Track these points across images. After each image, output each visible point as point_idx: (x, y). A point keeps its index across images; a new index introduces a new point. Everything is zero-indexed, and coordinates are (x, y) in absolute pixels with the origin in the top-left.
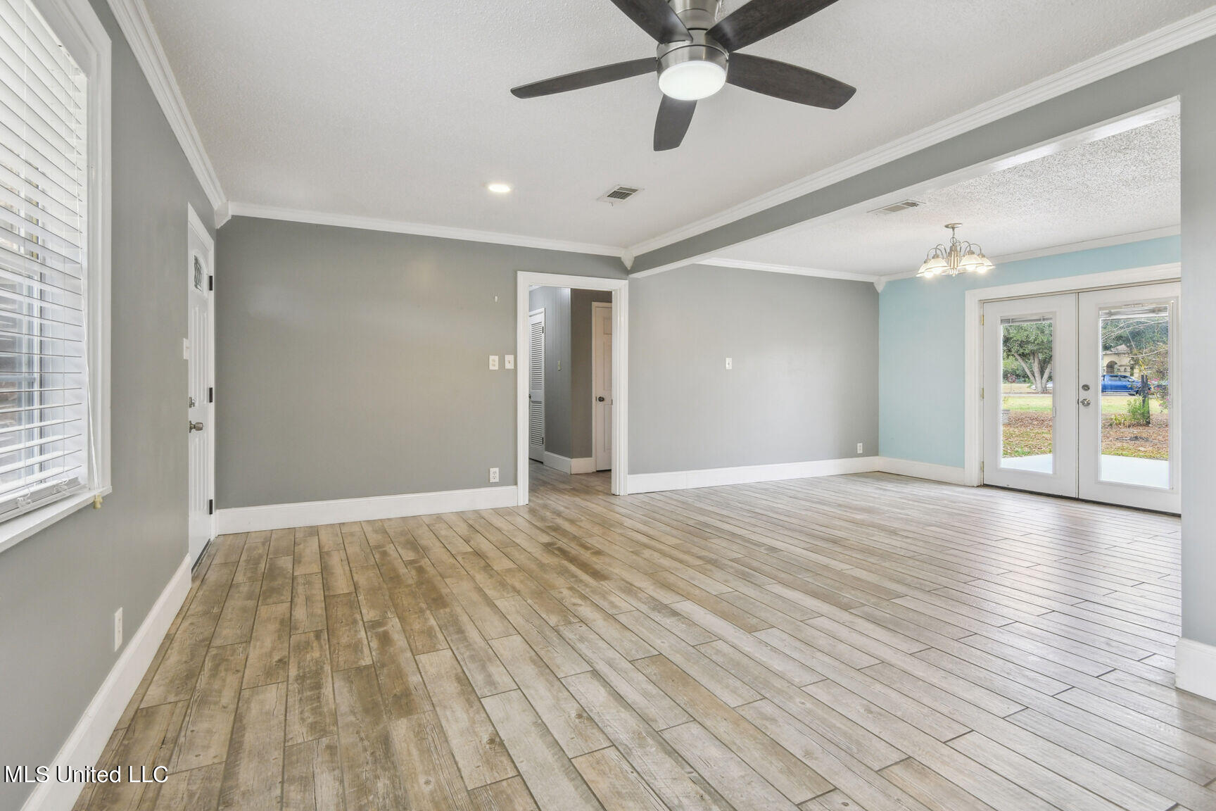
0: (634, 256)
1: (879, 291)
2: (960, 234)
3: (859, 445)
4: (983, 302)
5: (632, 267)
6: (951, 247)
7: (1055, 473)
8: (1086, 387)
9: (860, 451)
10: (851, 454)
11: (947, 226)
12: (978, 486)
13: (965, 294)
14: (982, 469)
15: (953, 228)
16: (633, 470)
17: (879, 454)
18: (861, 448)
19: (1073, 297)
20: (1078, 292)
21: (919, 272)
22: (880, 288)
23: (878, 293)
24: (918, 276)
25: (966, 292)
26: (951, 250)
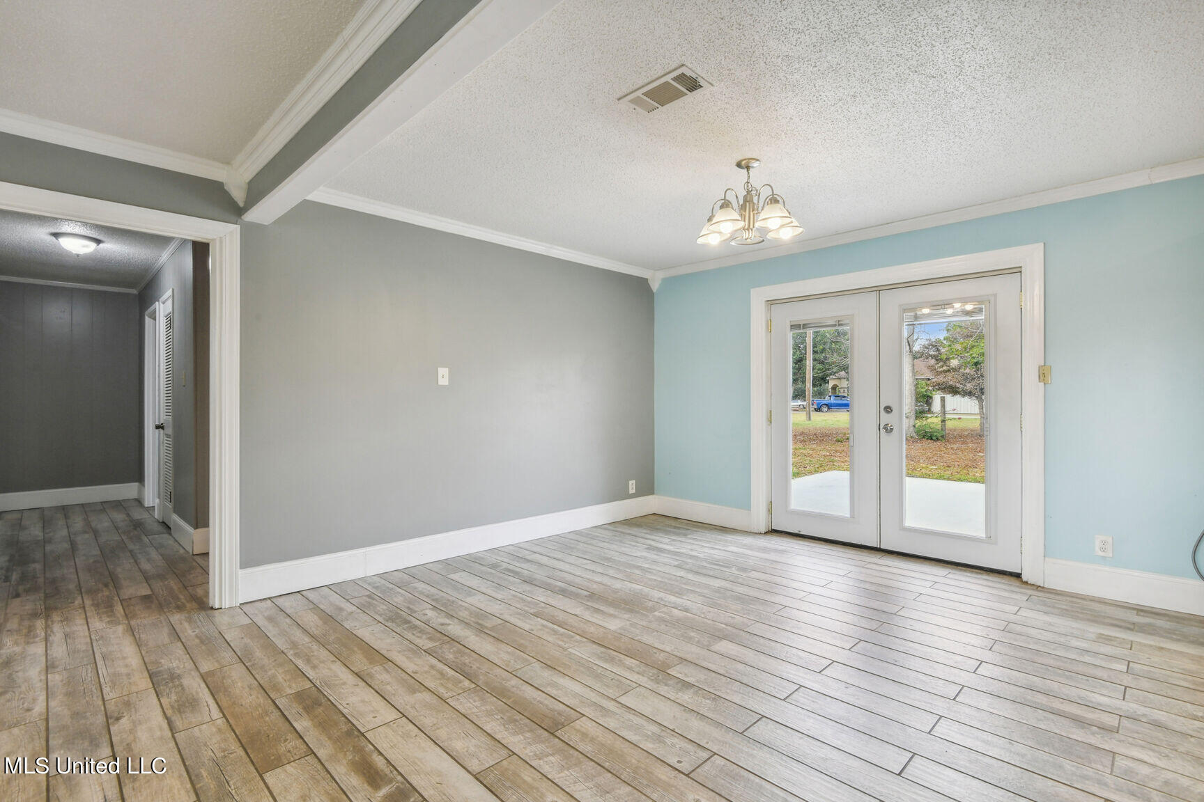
0: (247, 181)
1: (655, 291)
2: (758, 177)
3: (631, 482)
4: (771, 303)
5: (246, 202)
6: (745, 197)
7: (852, 516)
8: (888, 409)
9: (632, 490)
10: (623, 495)
11: (739, 165)
12: (765, 533)
13: (750, 292)
14: (770, 511)
15: (748, 168)
16: (249, 560)
17: (655, 492)
18: (634, 487)
19: (873, 296)
20: (879, 290)
21: (702, 233)
22: (655, 286)
23: (653, 294)
24: (700, 241)
25: (752, 291)
26: (745, 200)
